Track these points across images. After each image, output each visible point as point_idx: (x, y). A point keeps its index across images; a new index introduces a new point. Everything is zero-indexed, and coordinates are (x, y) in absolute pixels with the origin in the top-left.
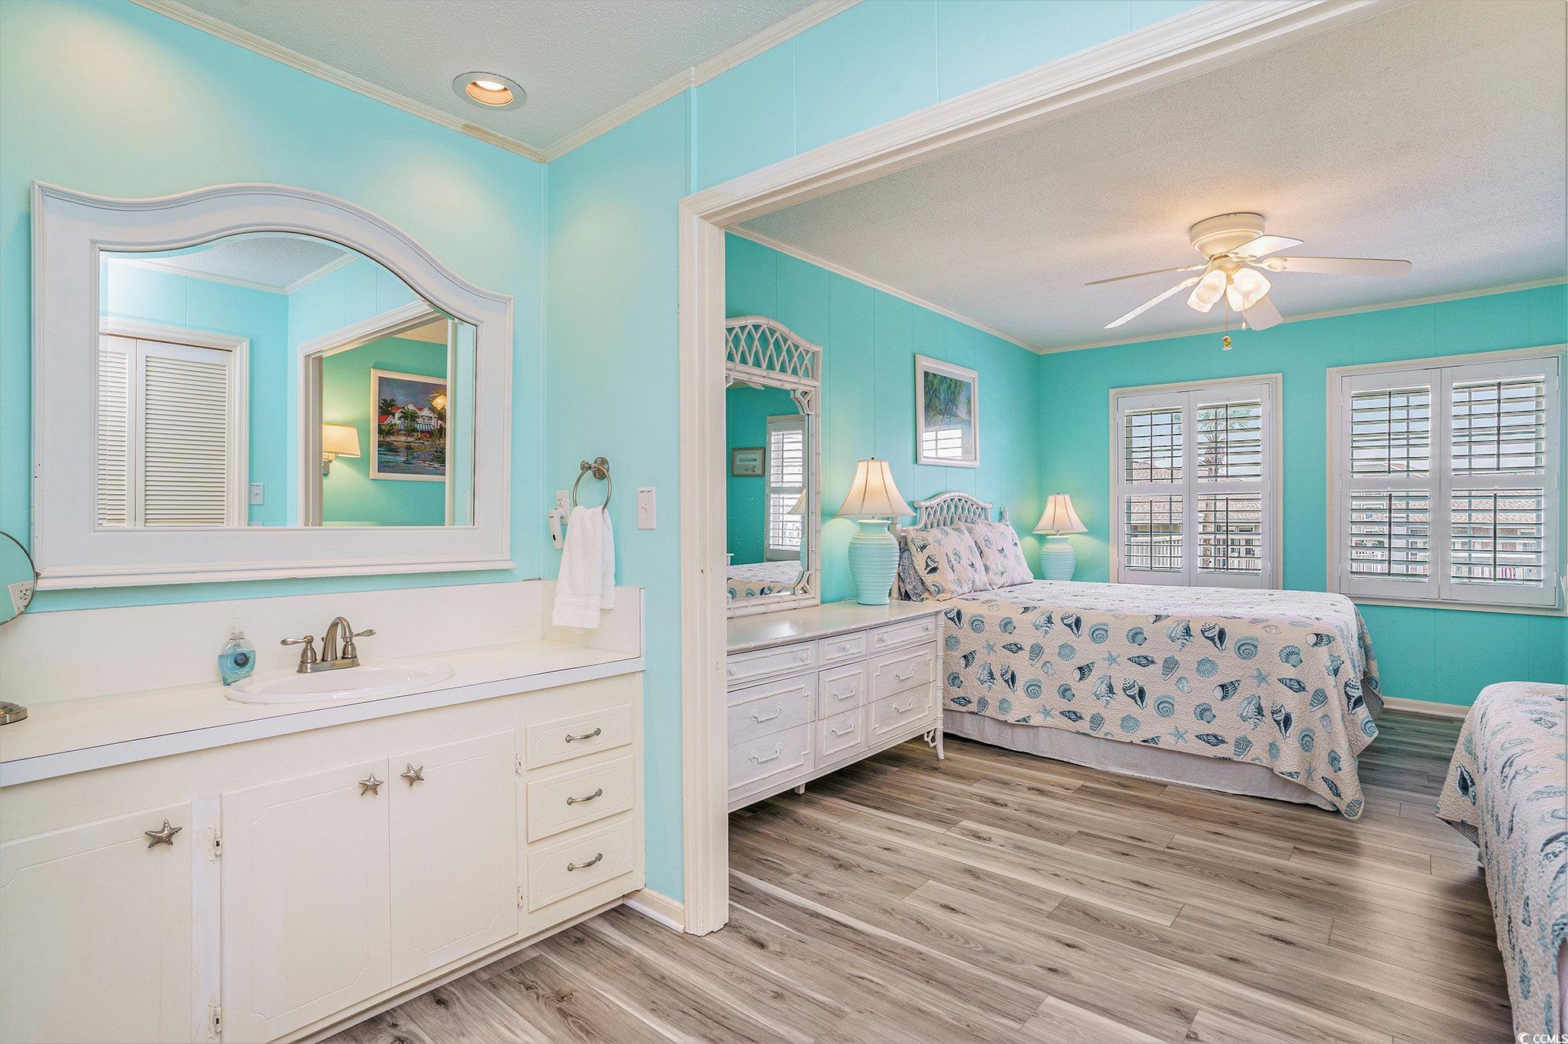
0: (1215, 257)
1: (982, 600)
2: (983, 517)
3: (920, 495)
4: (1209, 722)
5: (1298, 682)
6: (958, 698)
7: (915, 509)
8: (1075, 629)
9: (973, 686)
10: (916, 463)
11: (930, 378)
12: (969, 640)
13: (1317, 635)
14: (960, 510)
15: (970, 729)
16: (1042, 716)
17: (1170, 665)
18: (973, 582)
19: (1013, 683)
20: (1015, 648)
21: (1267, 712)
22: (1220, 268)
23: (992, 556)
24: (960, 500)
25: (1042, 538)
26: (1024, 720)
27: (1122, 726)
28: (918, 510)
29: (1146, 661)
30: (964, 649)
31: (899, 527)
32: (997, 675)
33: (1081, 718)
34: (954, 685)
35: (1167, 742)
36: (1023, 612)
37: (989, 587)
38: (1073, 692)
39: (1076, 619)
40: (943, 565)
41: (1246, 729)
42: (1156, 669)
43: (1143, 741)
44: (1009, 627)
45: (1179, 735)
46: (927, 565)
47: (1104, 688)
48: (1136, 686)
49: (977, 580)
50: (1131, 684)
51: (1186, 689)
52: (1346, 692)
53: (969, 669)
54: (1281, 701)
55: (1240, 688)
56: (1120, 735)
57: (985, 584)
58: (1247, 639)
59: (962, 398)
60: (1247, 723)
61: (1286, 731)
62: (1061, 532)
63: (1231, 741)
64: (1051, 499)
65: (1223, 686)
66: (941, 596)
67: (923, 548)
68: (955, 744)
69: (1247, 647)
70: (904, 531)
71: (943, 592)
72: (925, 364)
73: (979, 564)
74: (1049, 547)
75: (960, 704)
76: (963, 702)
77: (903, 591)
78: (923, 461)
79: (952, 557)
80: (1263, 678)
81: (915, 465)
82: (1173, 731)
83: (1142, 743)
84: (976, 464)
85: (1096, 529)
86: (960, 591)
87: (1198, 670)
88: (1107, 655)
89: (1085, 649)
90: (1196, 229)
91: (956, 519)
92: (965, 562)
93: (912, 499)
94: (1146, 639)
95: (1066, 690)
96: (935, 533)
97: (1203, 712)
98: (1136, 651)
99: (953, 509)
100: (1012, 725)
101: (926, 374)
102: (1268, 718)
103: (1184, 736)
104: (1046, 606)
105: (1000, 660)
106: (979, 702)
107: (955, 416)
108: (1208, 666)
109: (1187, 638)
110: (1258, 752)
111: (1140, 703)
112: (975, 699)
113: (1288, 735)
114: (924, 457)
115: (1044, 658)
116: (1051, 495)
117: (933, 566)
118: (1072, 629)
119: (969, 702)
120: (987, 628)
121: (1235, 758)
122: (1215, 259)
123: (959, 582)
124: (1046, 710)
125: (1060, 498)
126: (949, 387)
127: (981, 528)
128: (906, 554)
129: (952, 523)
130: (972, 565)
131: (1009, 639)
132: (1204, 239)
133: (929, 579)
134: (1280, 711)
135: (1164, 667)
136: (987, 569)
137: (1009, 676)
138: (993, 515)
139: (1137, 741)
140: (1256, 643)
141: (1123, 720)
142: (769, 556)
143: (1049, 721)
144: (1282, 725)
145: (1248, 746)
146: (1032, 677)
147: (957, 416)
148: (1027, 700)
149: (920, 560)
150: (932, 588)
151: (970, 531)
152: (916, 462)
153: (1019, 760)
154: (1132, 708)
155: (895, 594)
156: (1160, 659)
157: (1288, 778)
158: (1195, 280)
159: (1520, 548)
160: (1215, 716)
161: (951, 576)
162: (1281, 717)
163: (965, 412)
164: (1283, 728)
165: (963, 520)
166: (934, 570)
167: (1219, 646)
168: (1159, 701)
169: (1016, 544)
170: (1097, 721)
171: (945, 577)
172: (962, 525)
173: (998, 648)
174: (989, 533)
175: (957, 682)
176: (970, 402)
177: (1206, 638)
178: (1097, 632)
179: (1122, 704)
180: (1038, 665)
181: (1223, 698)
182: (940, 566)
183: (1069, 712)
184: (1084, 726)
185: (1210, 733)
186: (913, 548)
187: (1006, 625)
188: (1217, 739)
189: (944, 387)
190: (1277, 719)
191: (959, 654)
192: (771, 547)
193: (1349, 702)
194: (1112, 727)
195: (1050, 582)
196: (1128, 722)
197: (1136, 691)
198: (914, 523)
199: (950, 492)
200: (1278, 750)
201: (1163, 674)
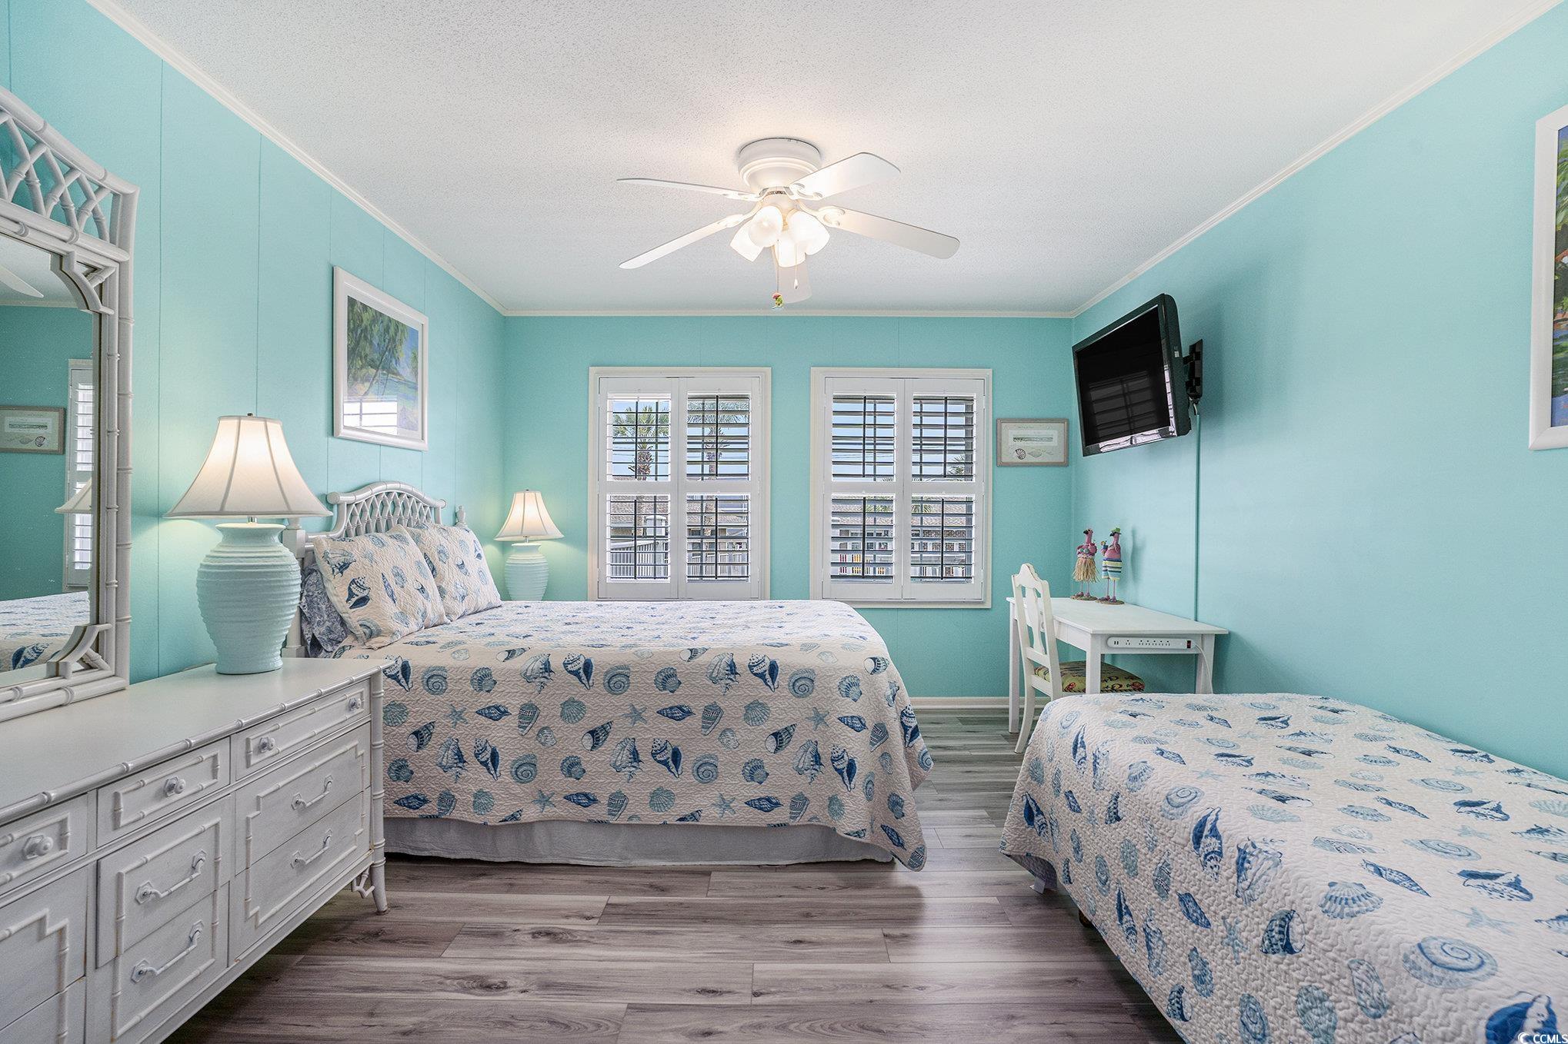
0: (768, 191)
1: (442, 643)
2: (432, 519)
3: (338, 485)
4: (760, 783)
5: (860, 720)
6: (407, 798)
7: (330, 506)
8: (584, 677)
9: (430, 778)
10: (333, 434)
11: (358, 309)
12: (423, 708)
13: (874, 659)
14: (401, 509)
15: (427, 842)
16: (538, 806)
17: (712, 714)
18: (424, 615)
19: (495, 765)
20: (497, 713)
21: (825, 759)
22: (774, 204)
23: (449, 571)
24: (400, 495)
25: (505, 546)
26: (513, 817)
27: (652, 805)
28: (335, 507)
29: (678, 713)
30: (414, 722)
31: (301, 534)
32: (468, 754)
33: (595, 801)
34: (398, 778)
35: (711, 815)
36: (507, 659)
37: (446, 619)
38: (583, 766)
39: (585, 664)
40: (378, 594)
41: (801, 784)
42: (695, 722)
43: (681, 820)
44: (487, 682)
45: (724, 804)
46: (351, 595)
47: (625, 756)
48: (669, 748)
49: (429, 611)
50: (662, 745)
51: (732, 743)
52: (902, 722)
53: (424, 752)
54: (842, 745)
55: (795, 734)
56: (651, 816)
57: (441, 616)
58: (803, 672)
59: (403, 352)
60: (803, 776)
61: (850, 781)
62: (531, 538)
63: (786, 802)
64: (519, 497)
65: (776, 735)
66: (375, 642)
67: (344, 567)
68: (404, 870)
69: (803, 682)
70: (308, 541)
71: (378, 635)
72: (349, 286)
73: (431, 585)
74: (516, 558)
75: (410, 807)
76: (416, 803)
77: (308, 636)
78: (343, 432)
79: (391, 580)
80: (821, 719)
81: (330, 439)
82: (718, 800)
83: (678, 822)
84: (423, 445)
85: (574, 534)
86: (406, 630)
87: (746, 718)
88: (629, 710)
89: (600, 706)
90: (747, 152)
91: (394, 522)
92: (411, 585)
93: (323, 490)
94: (680, 683)
95: (572, 765)
96: (364, 542)
97: (754, 771)
98: (668, 700)
99: (390, 508)
100: (494, 827)
101: (352, 302)
102: (828, 769)
103: (731, 805)
104: (538, 645)
105: (473, 732)
106: (441, 799)
107: (394, 374)
108: (758, 712)
109: (732, 677)
110: (816, 810)
111: (674, 770)
112: (434, 797)
113: (852, 786)
114: (345, 427)
115: (540, 723)
116: (516, 492)
117: (361, 595)
118: (580, 678)
119: (425, 801)
120: (451, 686)
121: (792, 822)
122: (768, 194)
123: (403, 616)
124: (544, 797)
125: (530, 495)
126: (387, 330)
127: (432, 535)
128: (313, 578)
129: (388, 529)
130: (422, 589)
131: (485, 700)
132: (757, 165)
133: (355, 617)
134: (843, 757)
135: (704, 718)
136: (442, 592)
137: (487, 755)
138: (445, 516)
139: (672, 820)
140: (811, 676)
141: (654, 795)
142: (73, 581)
143: (550, 812)
144: (845, 774)
145: (804, 804)
146: (521, 753)
147: (397, 374)
148: (517, 788)
149: (337, 590)
150: (360, 631)
151: (417, 540)
152: (332, 431)
153: (506, 877)
154: (664, 778)
155: (294, 644)
156: (698, 706)
157: (854, 838)
158: (740, 218)
159: (956, 548)
160: (767, 774)
161: (391, 609)
162: (843, 765)
163: (409, 370)
164: (846, 778)
165: (405, 522)
166: (363, 601)
167: (770, 683)
168: (699, 764)
169: (479, 556)
170: (617, 802)
171: (383, 610)
172: (404, 530)
173: (470, 715)
174: (444, 542)
175: (404, 773)
176: (416, 358)
177: (755, 674)
178: (615, 679)
179: (652, 774)
180: (531, 734)
181: (777, 750)
182: (372, 595)
183: (577, 795)
184: (599, 811)
185: (762, 796)
186: (325, 568)
187: (481, 680)
188: (771, 802)
189: (377, 329)
190: (838, 767)
191: (406, 729)
192: (77, 567)
193: (906, 733)
194: (639, 809)
195: (523, 603)
196: (660, 798)
197: (669, 754)
198: (328, 529)
199: (385, 482)
200: (842, 805)
201: (703, 727)
